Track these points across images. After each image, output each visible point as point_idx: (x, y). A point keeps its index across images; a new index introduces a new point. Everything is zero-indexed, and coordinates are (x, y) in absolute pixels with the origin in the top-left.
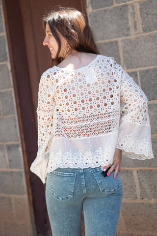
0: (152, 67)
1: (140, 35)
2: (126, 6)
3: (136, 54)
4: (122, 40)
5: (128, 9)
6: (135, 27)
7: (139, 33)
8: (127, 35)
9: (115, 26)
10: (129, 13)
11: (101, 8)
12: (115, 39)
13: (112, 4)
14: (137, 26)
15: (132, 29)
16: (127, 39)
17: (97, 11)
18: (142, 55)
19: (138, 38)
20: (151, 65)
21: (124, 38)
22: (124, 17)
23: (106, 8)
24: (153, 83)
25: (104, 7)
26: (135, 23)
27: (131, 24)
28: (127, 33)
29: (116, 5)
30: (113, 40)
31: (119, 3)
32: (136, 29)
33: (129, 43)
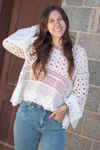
0: (95, 60)
1: (94, 33)
2: (90, 9)
3: (87, 47)
4: (80, 33)
5: (91, 12)
6: (92, 26)
7: (94, 32)
8: (85, 31)
9: (78, 21)
10: (91, 15)
11: (72, 5)
12: (75, 31)
13: (81, 5)
14: (94, 27)
15: (89, 28)
16: (84, 34)
17: (69, 7)
18: (91, 49)
19: (92, 35)
20: (95, 58)
21: (82, 32)
22: (87, 17)
23: (76, 6)
24: (93, 71)
25: (75, 5)
26: (93, 24)
27: (90, 23)
28: (85, 29)
29: (83, 6)
30: (74, 31)
31: (86, 6)
32: (92, 28)
33: (84, 37)
